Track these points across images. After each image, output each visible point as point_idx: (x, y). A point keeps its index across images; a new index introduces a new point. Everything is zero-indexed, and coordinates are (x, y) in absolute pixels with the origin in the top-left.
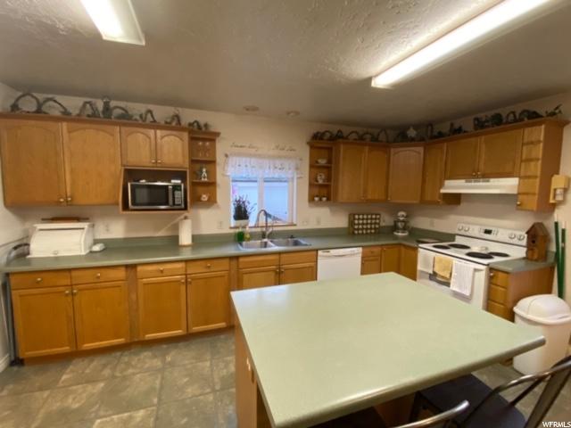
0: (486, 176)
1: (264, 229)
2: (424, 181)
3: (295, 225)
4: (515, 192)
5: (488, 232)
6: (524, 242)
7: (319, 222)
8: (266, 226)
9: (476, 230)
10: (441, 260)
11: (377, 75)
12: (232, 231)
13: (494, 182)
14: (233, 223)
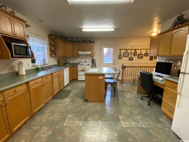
0: (86, 51)
1: (43, 66)
2: (73, 52)
3: (48, 64)
4: (90, 54)
5: (86, 61)
6: (91, 62)
7: (52, 63)
8: (44, 65)
9: (84, 61)
10: (84, 67)
11: (83, 28)
12: (32, 68)
13: (87, 52)
14: (32, 64)
